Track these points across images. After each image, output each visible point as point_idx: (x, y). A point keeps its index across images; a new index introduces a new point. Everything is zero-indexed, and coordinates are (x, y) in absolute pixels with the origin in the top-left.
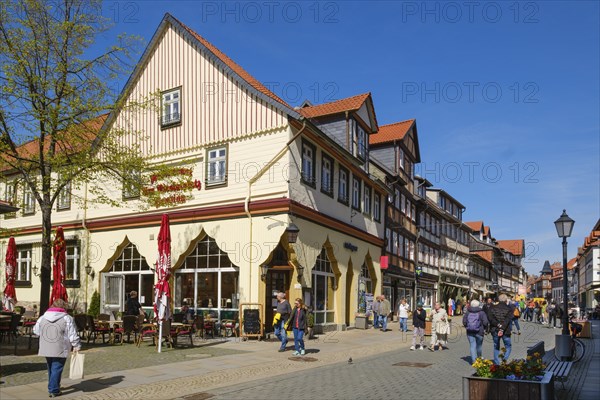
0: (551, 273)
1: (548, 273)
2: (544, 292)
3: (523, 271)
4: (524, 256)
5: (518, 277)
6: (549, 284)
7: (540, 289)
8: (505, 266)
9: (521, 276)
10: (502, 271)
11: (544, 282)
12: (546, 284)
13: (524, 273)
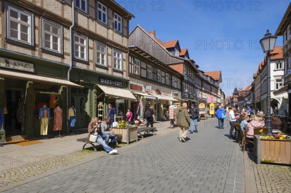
0: (237, 94)
1: (236, 94)
2: (234, 104)
3: (221, 90)
4: (221, 81)
5: (217, 94)
6: (237, 100)
7: (232, 102)
8: (205, 84)
9: (219, 93)
10: (202, 87)
11: (234, 99)
12: (235, 100)
13: (221, 92)
